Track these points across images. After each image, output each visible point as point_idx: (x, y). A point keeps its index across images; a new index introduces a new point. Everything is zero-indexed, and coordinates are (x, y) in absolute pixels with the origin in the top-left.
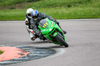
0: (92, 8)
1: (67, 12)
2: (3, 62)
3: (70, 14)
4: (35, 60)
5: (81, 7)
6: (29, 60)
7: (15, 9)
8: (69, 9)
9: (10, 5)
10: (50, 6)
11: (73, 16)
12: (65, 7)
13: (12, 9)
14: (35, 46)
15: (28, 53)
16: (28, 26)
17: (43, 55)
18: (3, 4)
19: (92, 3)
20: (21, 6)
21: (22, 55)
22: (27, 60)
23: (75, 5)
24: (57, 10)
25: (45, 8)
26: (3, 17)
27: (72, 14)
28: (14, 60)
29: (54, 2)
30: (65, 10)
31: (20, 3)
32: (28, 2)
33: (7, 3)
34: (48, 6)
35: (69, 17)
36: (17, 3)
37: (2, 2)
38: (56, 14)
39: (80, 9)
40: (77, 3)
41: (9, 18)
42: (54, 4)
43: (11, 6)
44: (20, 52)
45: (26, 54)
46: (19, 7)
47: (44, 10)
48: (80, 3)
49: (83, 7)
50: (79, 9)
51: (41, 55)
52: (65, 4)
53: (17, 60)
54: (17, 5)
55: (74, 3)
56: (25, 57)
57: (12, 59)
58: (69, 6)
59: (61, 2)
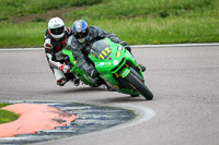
0: (213, 20)
1: (160, 28)
2: (18, 139)
3: (165, 33)
4: (90, 134)
5: (189, 17)
6: (76, 133)
7: (44, 21)
8: (163, 20)
9: (36, 13)
10: (122, 14)
11: (172, 37)
12: (155, 17)
13: (39, 21)
15: (73, 117)
17: (107, 122)
18: (18, 10)
19: (213, 8)
21: (60, 121)
22: (71, 134)
23: (177, 14)
24: (138, 24)
25: (110, 19)
26: (19, 38)
27: (170, 33)
28: (43, 133)
29: (131, 7)
30: (154, 25)
31: (56, 8)
32: (73, 5)
34: (117, 14)
35: (164, 39)
36: (49, 9)
37: (16, 6)
38: (135, 33)
39: (188, 21)
40: (180, 8)
41: (31, 40)
42: (131, 11)
43: (37, 15)
44: (57, 116)
45: (69, 121)
47: (109, 23)
48: (188, 8)
49: (195, 17)
50: (186, 22)
51: (103, 122)
52: (155, 10)
53: (50, 134)
54: (49, 12)
55: (174, 7)
56: (67, 128)
57: (38, 130)
58: (164, 16)
59: (146, 6)
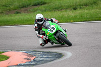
0: (98, 10)
1: (73, 15)
3: (76, 17)
5: (87, 9)
6: (36, 65)
7: (20, 13)
8: (74, 11)
10: (56, 9)
11: (79, 19)
12: (71, 10)
14: (41, 50)
15: (34, 57)
16: (37, 32)
17: (50, 59)
18: (8, 8)
19: (98, 5)
20: (26, 10)
21: (28, 59)
22: (33, 65)
23: (81, 8)
24: (63, 13)
25: (50, 11)
27: (78, 17)
29: (60, 5)
30: (71, 13)
31: (25, 7)
32: (33, 5)
33: (12, 7)
34: (53, 9)
35: (75, 20)
36: (22, 7)
37: (7, 7)
38: (62, 17)
39: (86, 11)
40: (83, 5)
41: (14, 22)
42: (60, 7)
43: (17, 10)
44: (26, 57)
45: (32, 59)
46: (25, 11)
47: (50, 13)
48: (86, 5)
49: (89, 9)
51: (48, 59)
52: (71, 6)
54: (22, 9)
55: (80, 5)
56: (31, 62)
57: (18, 64)
58: (75, 9)
59: (67, 5)
